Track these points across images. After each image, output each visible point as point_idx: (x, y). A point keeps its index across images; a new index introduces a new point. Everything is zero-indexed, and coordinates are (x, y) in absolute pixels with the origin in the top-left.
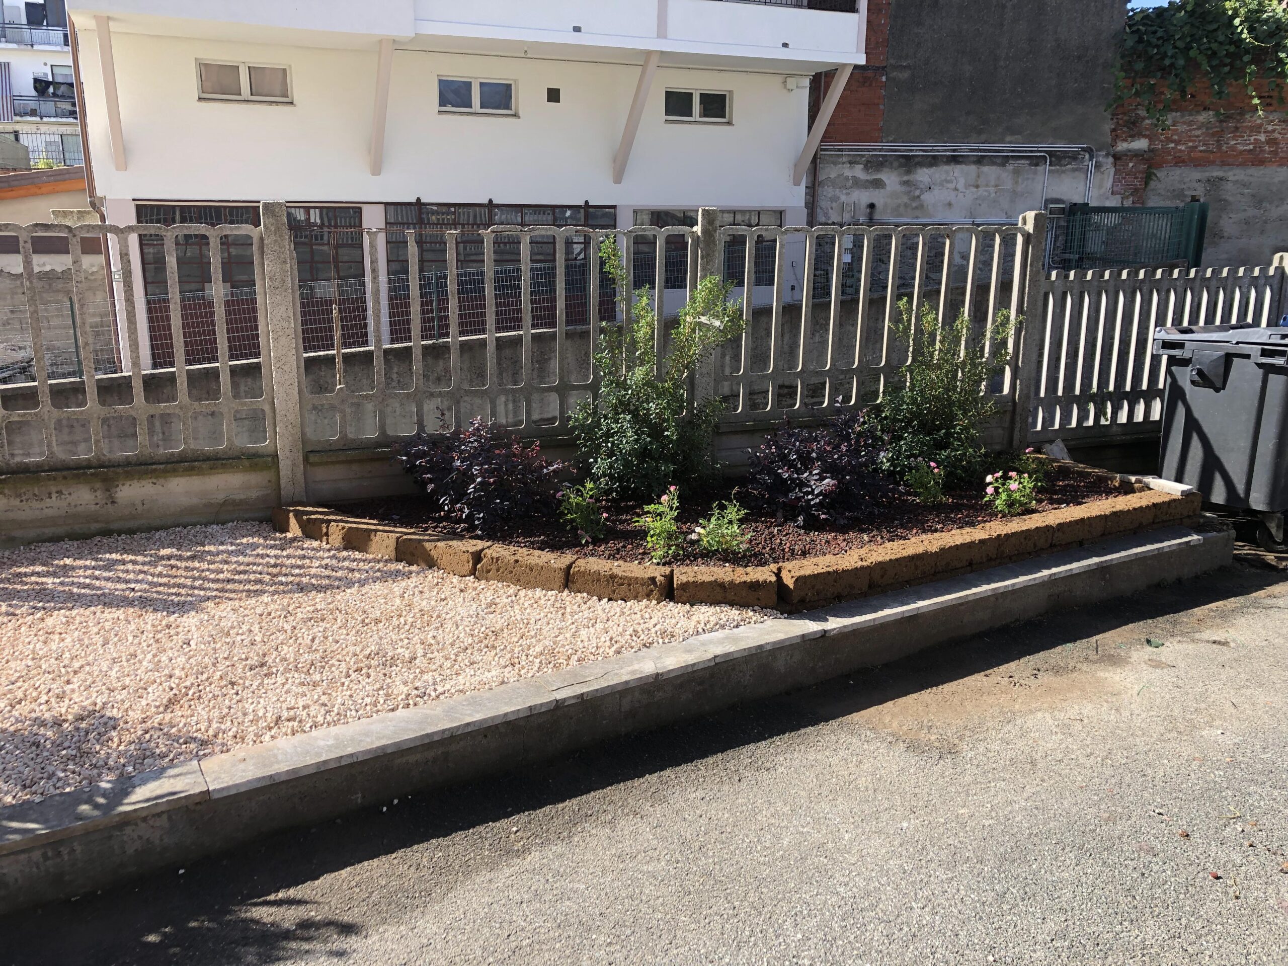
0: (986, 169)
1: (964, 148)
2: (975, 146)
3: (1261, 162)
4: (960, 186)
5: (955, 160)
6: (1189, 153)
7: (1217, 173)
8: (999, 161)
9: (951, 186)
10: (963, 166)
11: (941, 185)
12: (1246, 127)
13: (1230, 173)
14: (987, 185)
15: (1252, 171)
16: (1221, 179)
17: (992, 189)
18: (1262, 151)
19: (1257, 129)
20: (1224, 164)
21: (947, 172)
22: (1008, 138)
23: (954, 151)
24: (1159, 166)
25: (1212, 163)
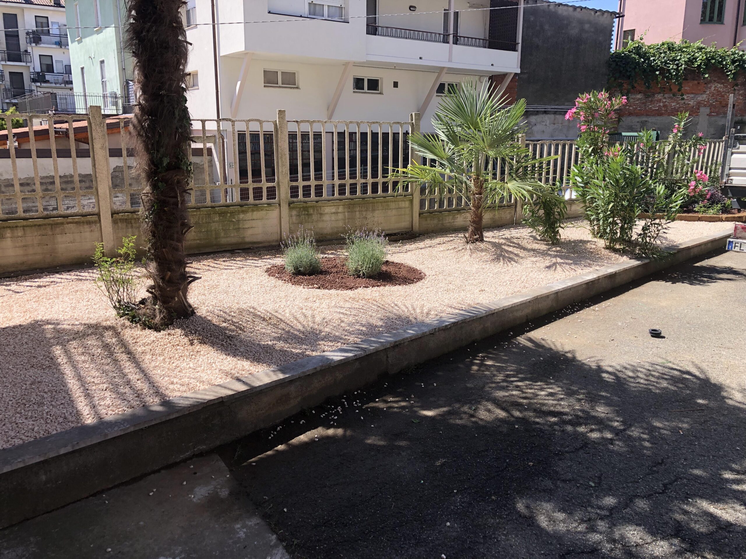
0: (558, 116)
1: (549, 107)
2: (553, 107)
3: (661, 115)
4: (548, 123)
5: (545, 112)
6: (634, 110)
7: (645, 119)
8: (563, 113)
9: (544, 124)
10: (549, 115)
11: (540, 123)
12: (656, 100)
13: (650, 119)
14: (558, 123)
15: (658, 118)
16: (646, 121)
17: (560, 125)
18: (662, 110)
19: (660, 101)
20: (647, 115)
21: (543, 118)
22: (566, 104)
23: (545, 109)
24: (623, 116)
25: (642, 115)
